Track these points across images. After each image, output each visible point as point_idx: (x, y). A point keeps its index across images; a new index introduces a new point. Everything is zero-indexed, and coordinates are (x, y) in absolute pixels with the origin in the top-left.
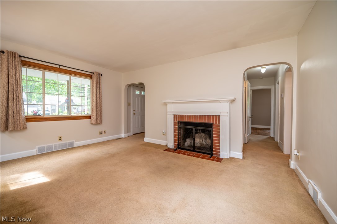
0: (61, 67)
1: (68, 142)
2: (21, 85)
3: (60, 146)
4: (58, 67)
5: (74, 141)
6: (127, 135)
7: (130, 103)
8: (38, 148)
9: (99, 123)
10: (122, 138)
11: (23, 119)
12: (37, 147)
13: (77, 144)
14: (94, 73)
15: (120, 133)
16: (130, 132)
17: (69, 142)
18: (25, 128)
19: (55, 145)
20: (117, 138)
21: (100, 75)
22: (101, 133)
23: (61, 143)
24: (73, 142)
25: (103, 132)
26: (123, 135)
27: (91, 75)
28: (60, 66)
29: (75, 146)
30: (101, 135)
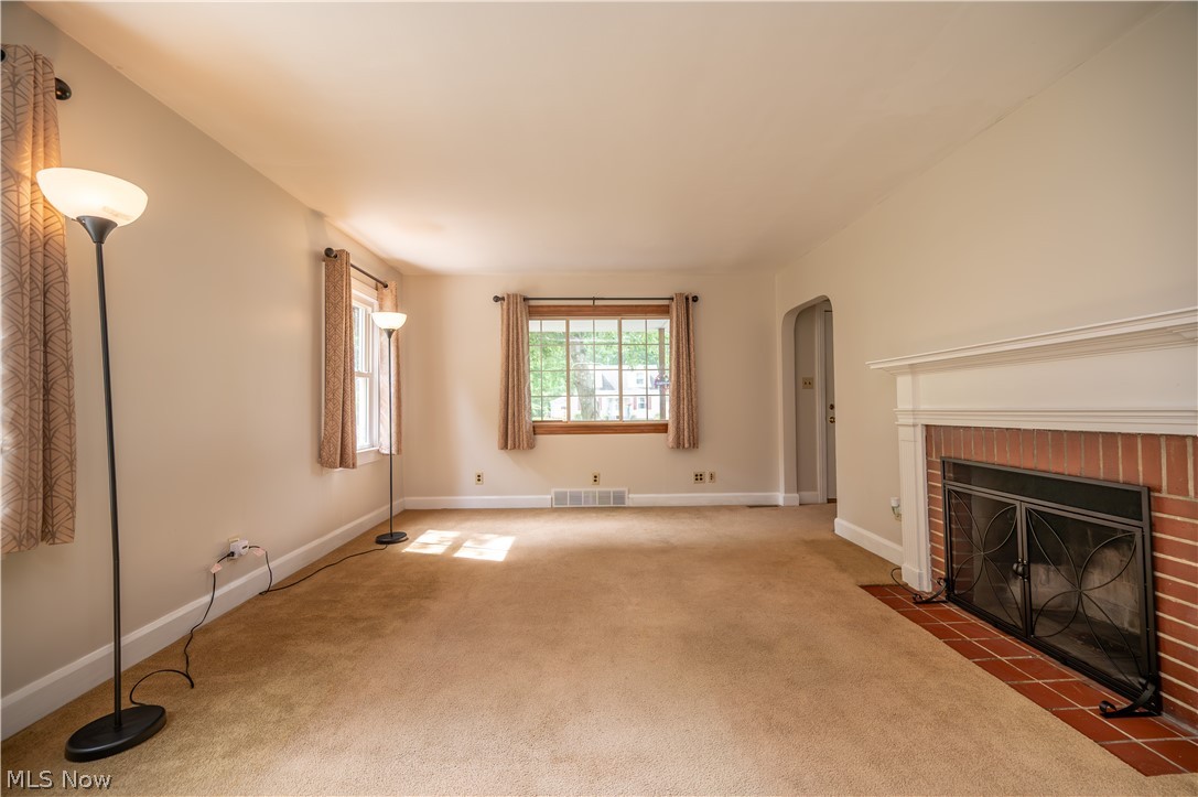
0: (597, 303)
1: (612, 490)
2: (526, 358)
3: (594, 497)
4: (590, 303)
5: (626, 489)
6: (795, 498)
7: (813, 379)
8: (556, 493)
9: (686, 445)
10: (776, 506)
11: (526, 428)
12: (553, 490)
13: (634, 499)
14: (672, 299)
15: (769, 485)
16: (815, 489)
17: (615, 489)
18: (531, 446)
19: (585, 493)
20: (757, 504)
21: (690, 300)
22: (699, 477)
23: (597, 489)
24: (624, 492)
25: (707, 478)
26: (780, 497)
27: (668, 306)
28: (594, 299)
29: (628, 503)
30: (700, 485)
